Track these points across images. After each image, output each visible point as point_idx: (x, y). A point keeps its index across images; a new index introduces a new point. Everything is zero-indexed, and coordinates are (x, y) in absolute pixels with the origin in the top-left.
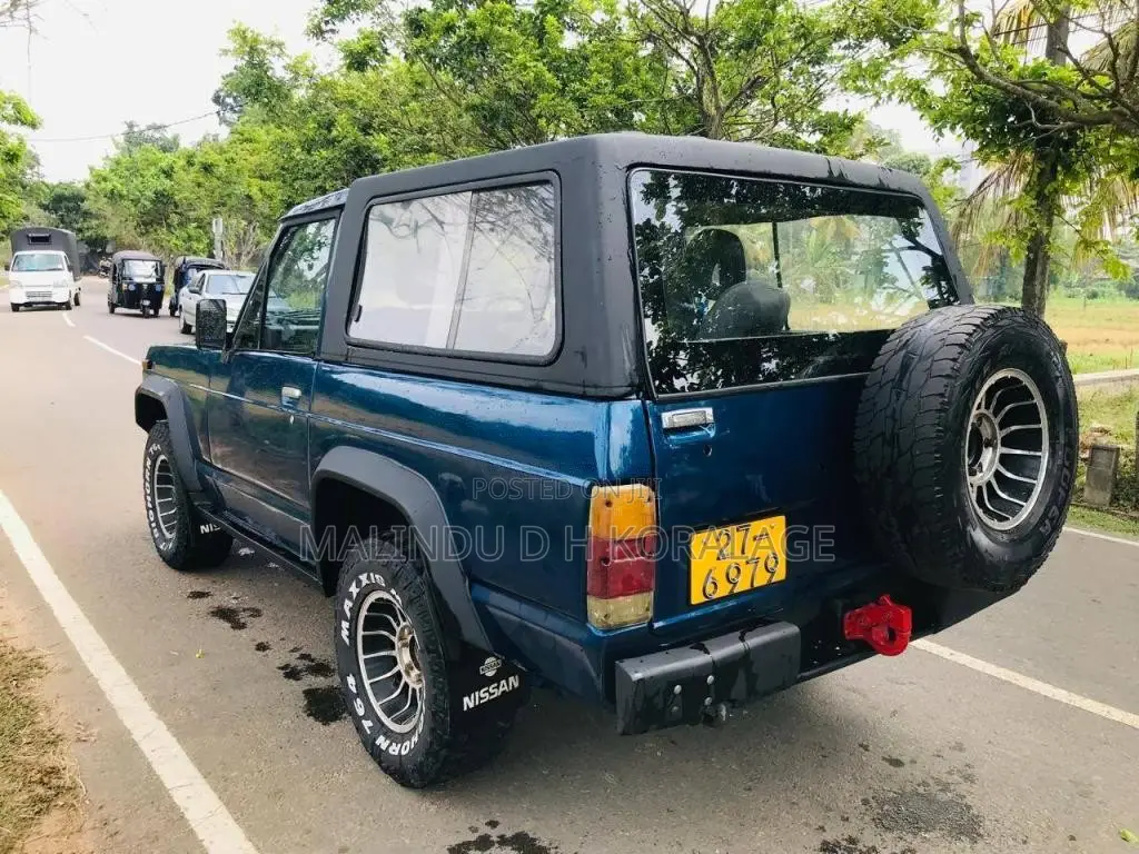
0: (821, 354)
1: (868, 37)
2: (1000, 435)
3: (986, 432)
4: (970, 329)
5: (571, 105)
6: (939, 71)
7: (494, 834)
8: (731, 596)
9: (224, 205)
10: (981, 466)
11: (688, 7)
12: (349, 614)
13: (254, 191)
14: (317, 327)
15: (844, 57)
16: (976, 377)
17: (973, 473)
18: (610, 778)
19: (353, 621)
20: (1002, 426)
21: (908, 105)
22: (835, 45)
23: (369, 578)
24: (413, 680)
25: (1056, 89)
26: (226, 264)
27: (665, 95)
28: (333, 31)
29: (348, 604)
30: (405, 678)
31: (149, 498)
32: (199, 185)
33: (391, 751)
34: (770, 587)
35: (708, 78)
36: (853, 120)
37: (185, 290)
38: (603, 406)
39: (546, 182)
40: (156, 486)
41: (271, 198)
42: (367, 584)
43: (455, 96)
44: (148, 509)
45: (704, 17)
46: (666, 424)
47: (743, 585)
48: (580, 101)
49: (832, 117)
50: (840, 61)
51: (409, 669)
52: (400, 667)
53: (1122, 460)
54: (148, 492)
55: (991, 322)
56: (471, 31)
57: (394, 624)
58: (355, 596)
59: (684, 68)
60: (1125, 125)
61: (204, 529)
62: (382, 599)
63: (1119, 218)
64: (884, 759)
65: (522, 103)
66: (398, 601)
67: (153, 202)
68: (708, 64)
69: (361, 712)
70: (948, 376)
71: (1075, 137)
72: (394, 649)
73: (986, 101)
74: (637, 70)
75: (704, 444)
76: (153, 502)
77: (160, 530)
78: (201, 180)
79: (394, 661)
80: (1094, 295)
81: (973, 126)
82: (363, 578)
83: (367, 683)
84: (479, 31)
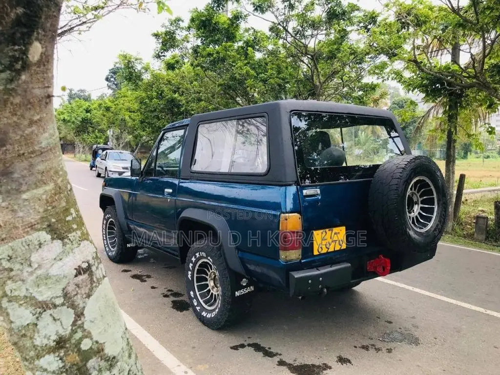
0: (358, 172)
1: (379, 54)
2: (420, 200)
3: (415, 199)
4: (406, 163)
5: (261, 84)
6: (407, 68)
7: (246, 344)
8: (327, 253)
9: (114, 123)
10: (413, 210)
11: (307, 44)
12: (191, 269)
13: (127, 118)
14: (178, 169)
15: (370, 61)
16: (408, 178)
17: (410, 213)
18: (285, 327)
19: (193, 272)
20: (421, 196)
21: (396, 81)
22: (367, 57)
23: (199, 254)
24: (214, 292)
25: (453, 74)
26: (114, 147)
27: (299, 77)
28: (164, 56)
29: (191, 265)
30: (212, 291)
31: (104, 236)
32: (104, 116)
33: (207, 316)
34: (340, 250)
35: (315, 70)
36: (376, 86)
37: (98, 159)
38: (284, 188)
39: (263, 116)
40: (107, 231)
41: (134, 120)
42: (198, 256)
43: (214, 80)
44: (104, 240)
45: (313, 47)
46: (304, 194)
47: (331, 250)
48: (264, 81)
49: (367, 84)
50: (369, 63)
51: (213, 288)
52: (210, 287)
53: (490, 222)
54: (104, 233)
55: (413, 161)
56: (218, 55)
57: (208, 272)
58: (194, 261)
59: (305, 67)
60: (481, 87)
61: (128, 245)
62: (204, 262)
63: (479, 124)
64: (386, 321)
65: (241, 83)
66: (211, 261)
67: (81, 122)
68: (315, 65)
69: (196, 304)
70: (398, 178)
71: (462, 92)
72: (207, 281)
73: (427, 79)
74: (287, 68)
75: (317, 201)
76: (106, 237)
77: (109, 247)
78: (105, 113)
79: (207, 285)
80: (488, 157)
81: (423, 88)
82: (197, 255)
83: (198, 294)
84: (221, 55)
